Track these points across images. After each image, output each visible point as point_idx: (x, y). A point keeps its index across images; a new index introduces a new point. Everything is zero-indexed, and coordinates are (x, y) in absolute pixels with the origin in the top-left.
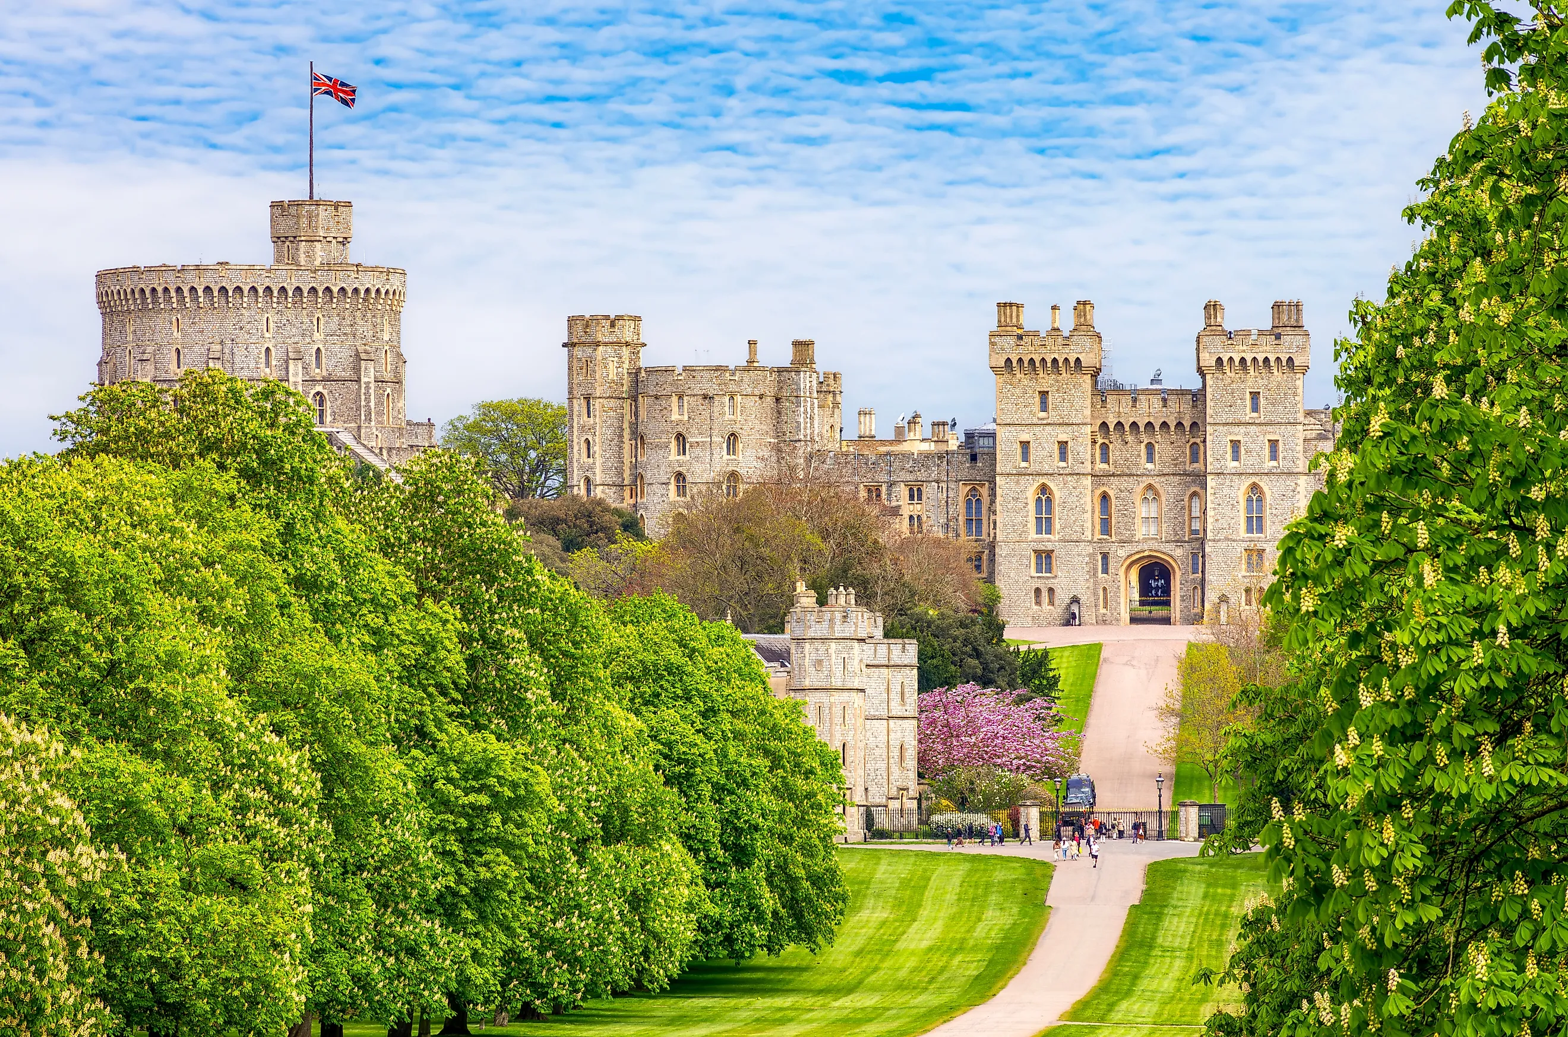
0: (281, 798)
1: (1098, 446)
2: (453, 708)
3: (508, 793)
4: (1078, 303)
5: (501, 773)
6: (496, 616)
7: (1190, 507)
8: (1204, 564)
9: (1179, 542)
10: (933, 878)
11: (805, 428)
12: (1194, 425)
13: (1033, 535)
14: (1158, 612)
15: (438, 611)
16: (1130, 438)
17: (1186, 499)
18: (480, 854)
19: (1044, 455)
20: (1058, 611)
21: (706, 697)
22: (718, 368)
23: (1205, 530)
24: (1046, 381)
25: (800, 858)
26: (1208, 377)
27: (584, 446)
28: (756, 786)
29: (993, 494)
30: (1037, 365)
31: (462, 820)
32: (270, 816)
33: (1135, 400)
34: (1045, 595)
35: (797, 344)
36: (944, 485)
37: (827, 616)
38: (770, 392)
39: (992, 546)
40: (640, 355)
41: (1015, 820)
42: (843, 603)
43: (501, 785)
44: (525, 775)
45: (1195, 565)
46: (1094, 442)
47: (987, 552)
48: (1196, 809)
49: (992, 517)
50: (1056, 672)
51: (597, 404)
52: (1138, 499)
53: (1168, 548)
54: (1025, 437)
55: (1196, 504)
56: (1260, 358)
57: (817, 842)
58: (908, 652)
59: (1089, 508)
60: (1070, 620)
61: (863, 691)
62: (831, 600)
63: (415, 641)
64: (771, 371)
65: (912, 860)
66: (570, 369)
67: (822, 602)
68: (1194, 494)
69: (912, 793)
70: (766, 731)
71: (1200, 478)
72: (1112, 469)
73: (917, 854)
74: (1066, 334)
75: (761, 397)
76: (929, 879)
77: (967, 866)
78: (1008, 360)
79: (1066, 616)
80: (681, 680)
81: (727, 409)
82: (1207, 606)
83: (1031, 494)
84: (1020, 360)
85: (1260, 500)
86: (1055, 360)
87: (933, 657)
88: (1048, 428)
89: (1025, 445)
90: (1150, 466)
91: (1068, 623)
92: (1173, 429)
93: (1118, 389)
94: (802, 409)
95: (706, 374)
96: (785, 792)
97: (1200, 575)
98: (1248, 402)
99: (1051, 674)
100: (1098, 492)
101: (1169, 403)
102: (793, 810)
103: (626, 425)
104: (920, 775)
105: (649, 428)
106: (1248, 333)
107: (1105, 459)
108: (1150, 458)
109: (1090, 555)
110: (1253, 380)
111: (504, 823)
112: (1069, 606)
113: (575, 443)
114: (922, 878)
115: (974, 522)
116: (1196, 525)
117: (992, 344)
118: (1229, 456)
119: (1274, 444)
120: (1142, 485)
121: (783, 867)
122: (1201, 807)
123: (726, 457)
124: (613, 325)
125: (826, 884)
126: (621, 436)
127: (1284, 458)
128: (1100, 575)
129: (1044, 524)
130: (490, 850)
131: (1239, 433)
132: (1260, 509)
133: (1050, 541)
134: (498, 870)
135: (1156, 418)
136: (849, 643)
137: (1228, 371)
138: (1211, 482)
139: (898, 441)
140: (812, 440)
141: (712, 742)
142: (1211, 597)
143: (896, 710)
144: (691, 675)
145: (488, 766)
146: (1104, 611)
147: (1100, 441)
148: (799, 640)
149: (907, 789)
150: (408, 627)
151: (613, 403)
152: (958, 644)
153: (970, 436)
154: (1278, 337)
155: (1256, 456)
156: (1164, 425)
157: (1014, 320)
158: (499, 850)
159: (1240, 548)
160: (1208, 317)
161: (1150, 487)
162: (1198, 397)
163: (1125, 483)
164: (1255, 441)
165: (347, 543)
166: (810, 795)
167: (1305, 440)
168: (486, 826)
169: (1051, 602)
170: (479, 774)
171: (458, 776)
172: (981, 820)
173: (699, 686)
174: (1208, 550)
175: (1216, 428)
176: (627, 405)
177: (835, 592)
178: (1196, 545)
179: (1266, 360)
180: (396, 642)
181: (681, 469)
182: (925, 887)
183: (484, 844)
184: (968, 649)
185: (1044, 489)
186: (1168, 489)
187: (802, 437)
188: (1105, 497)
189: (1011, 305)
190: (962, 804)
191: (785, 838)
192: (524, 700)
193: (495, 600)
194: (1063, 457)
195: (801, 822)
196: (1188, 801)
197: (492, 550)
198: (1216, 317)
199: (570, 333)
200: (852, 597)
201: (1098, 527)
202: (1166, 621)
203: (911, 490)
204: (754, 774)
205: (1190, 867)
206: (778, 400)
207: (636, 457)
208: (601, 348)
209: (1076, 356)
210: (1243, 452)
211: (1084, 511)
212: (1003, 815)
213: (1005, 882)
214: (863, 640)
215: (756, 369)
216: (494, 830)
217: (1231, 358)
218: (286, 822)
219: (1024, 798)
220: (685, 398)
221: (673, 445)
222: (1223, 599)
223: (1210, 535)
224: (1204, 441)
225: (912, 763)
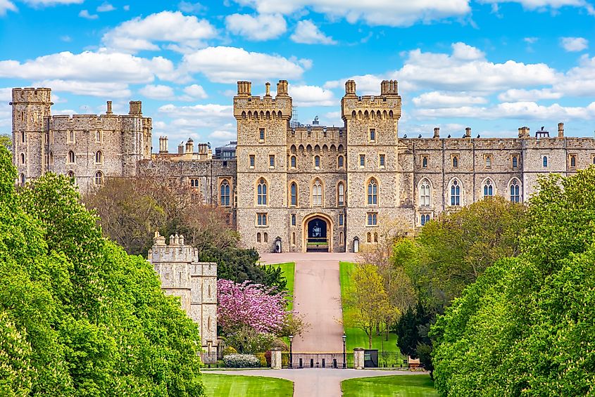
0: (12, 355)
1: (290, 157)
2: (66, 307)
3: (96, 351)
4: (280, 81)
5: (93, 341)
6: (83, 259)
7: (338, 190)
8: (346, 220)
9: (333, 208)
10: (231, 389)
11: (137, 148)
12: (341, 146)
13: (256, 205)
14: (322, 245)
15: (58, 257)
16: (306, 153)
17: (336, 186)
18: (82, 382)
19: (262, 163)
20: (270, 245)
21: (137, 295)
22: (91, 116)
23: (346, 202)
24: (263, 123)
25: (183, 380)
26: (348, 121)
27: (21, 157)
28: (163, 342)
29: (235, 183)
30: (259, 114)
31: (73, 364)
32: (8, 365)
33: (310, 133)
34: (262, 236)
35: (132, 103)
36: (210, 178)
37: (171, 250)
38: (118, 129)
39: (235, 211)
40: (50, 109)
41: (269, 358)
42: (178, 243)
43: (93, 347)
44: (104, 341)
45: (341, 220)
46: (288, 156)
47: (232, 214)
48: (363, 352)
49: (235, 195)
50: (285, 279)
51: (27, 135)
52: (311, 186)
53: (326, 211)
54: (252, 153)
55: (341, 188)
56: (375, 110)
57: (192, 372)
58: (213, 269)
59: (285, 190)
60: (276, 250)
61: (190, 289)
62: (171, 242)
63: (47, 272)
64: (119, 117)
65: (218, 379)
66: (13, 116)
67: (167, 242)
68: (341, 183)
69: (214, 344)
70: (165, 313)
71: (344, 174)
72: (298, 170)
73: (220, 376)
74: (274, 98)
75: (114, 131)
76: (229, 390)
77: (248, 382)
78: (244, 112)
79: (274, 247)
80: (124, 287)
81: (96, 137)
82: (348, 243)
83: (255, 183)
84: (250, 112)
85: (375, 186)
86: (268, 112)
87: (224, 272)
88: (264, 147)
89: (252, 157)
90: (317, 168)
91: (275, 252)
92: (329, 148)
93: (300, 127)
94: (135, 138)
95: (85, 119)
96: (175, 345)
97: (344, 226)
98: (369, 134)
99: (282, 280)
100: (291, 182)
101: (328, 135)
102: (179, 354)
103: (43, 146)
104: (218, 335)
105: (56, 148)
106: (369, 97)
107: (294, 165)
108: (317, 165)
109: (286, 215)
110: (371, 123)
111: (94, 366)
112: (275, 243)
113: (16, 156)
114: (225, 389)
115: (225, 198)
116: (341, 200)
117: (235, 103)
118: (359, 163)
119: (382, 156)
120: (313, 179)
121: (175, 385)
122: (366, 351)
123: (95, 163)
124: (36, 93)
125: (196, 394)
126: (40, 152)
127: (388, 164)
128: (291, 226)
129: (262, 199)
130: (87, 380)
131: (364, 151)
132: (376, 191)
133: (264, 208)
134: (92, 390)
135: (321, 143)
136: (182, 264)
137: (358, 118)
138: (350, 176)
139: (181, 154)
140: (140, 155)
141: (140, 319)
142: (350, 238)
143: (206, 300)
144: (129, 284)
145: (86, 337)
146: (293, 245)
147: (292, 155)
148: (157, 263)
149: (212, 342)
150: (44, 265)
151: (36, 135)
152: (236, 265)
153: (218, 151)
154: (385, 100)
155: (373, 163)
156: (325, 146)
157: (246, 91)
158: (92, 380)
159: (365, 212)
160: (348, 89)
161: (317, 179)
162: (343, 132)
163: (304, 177)
164: (373, 155)
165: (28, 223)
166: (187, 347)
167: (398, 154)
168: (85, 368)
169: (266, 241)
170: (81, 340)
171: (70, 342)
172: (251, 358)
173: (134, 290)
174: (348, 212)
175: (352, 148)
176: (43, 136)
177: (173, 237)
178: (342, 210)
179: (379, 112)
180: (38, 273)
181: (72, 170)
182: (228, 394)
183: (84, 376)
184: (241, 267)
185: (262, 180)
186: (328, 180)
187: (135, 153)
188: (294, 184)
189: (244, 83)
190: (241, 350)
191: (175, 369)
192: (97, 301)
193: (82, 250)
194: (272, 163)
195: (183, 361)
196: (359, 348)
197: (80, 224)
198: (352, 89)
199: (13, 97)
200: (183, 240)
201: (290, 201)
202: (326, 250)
203: (192, 181)
204: (161, 336)
205: (364, 383)
206: (122, 133)
207: (48, 163)
208: (29, 106)
209: (279, 110)
210: (366, 161)
211: (283, 192)
212: (262, 355)
213: (270, 391)
214: (190, 263)
215: (111, 117)
216: (89, 370)
217: (360, 111)
218: (15, 367)
219: (273, 346)
220: (74, 132)
221: (68, 157)
222: (356, 239)
223: (349, 205)
224: (346, 155)
225: (214, 327)
